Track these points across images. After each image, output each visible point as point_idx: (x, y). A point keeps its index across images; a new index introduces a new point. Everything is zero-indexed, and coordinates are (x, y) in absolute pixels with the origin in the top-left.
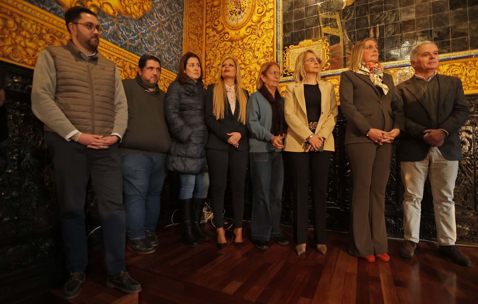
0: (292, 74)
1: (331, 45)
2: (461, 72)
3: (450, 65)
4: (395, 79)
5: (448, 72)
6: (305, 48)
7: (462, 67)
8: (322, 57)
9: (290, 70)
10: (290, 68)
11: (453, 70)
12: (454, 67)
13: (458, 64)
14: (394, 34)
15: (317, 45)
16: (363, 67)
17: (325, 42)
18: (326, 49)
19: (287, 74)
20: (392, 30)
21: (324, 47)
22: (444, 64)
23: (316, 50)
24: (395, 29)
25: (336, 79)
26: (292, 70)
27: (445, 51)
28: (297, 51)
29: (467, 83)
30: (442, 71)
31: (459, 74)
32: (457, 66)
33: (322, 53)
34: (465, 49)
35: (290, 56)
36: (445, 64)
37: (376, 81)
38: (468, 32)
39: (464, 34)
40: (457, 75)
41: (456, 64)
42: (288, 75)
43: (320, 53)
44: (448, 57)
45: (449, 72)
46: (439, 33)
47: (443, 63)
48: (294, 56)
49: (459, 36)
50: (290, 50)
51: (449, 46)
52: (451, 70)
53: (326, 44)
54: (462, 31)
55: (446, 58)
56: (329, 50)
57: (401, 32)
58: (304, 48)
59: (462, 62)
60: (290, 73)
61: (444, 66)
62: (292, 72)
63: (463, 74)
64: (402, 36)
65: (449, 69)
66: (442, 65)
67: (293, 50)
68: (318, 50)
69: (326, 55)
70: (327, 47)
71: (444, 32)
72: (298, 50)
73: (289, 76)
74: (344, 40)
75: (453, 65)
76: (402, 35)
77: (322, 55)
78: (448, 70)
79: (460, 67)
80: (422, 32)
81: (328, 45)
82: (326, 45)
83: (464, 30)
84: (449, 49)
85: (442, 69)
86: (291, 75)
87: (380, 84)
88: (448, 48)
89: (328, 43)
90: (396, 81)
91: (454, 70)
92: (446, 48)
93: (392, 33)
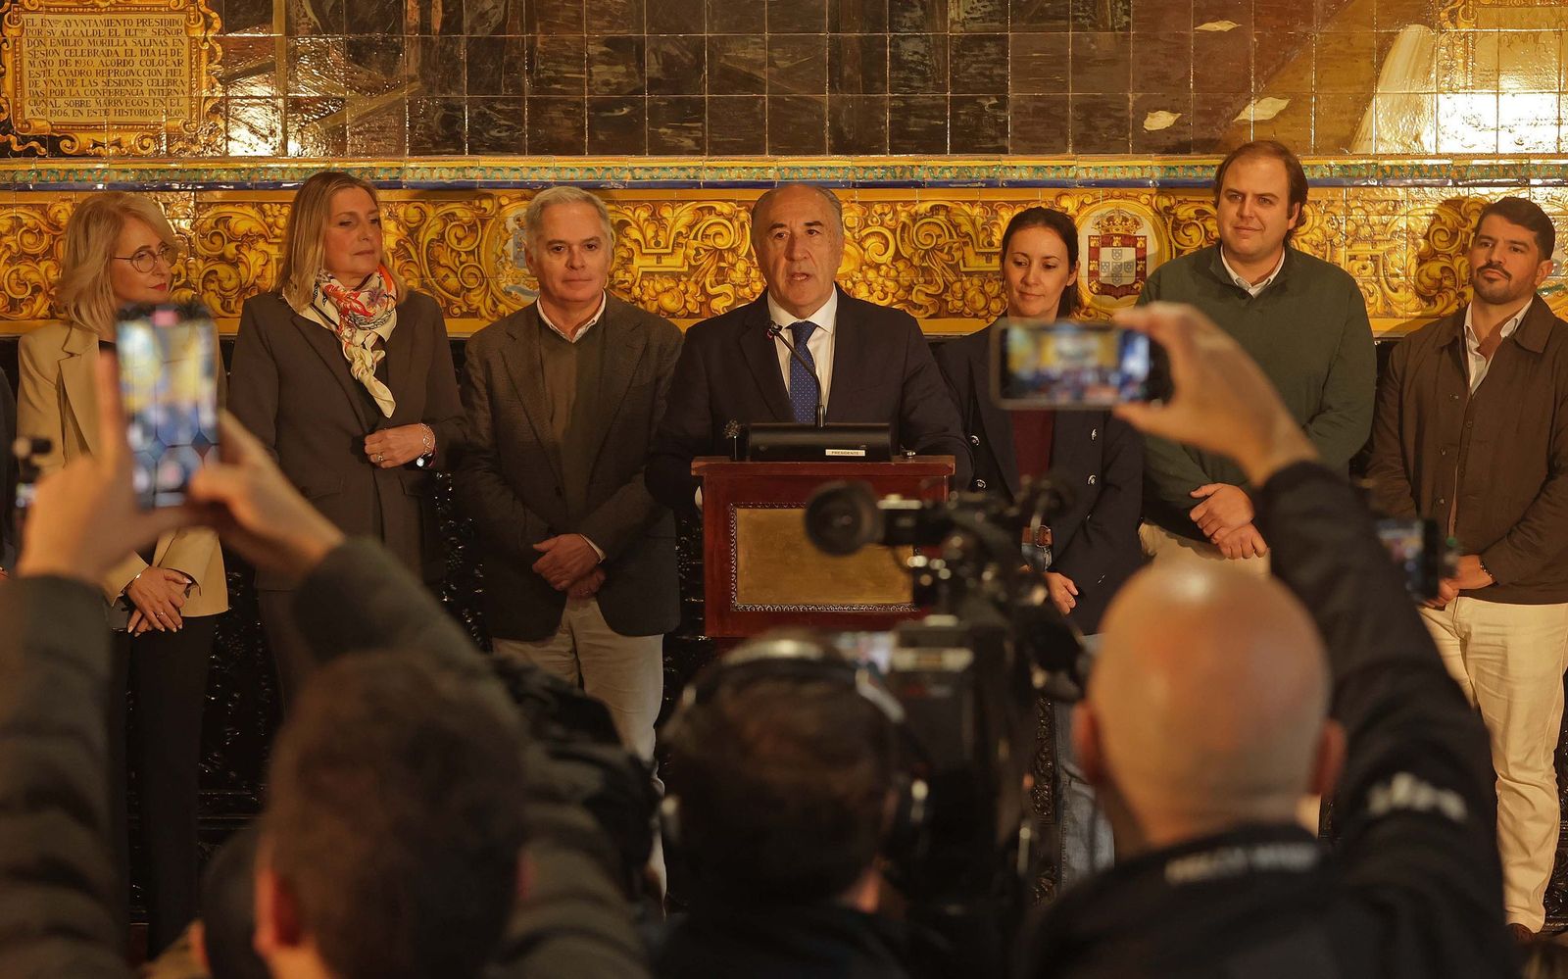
0: (34, 144)
1: (229, 27)
2: (734, 243)
3: (698, 209)
4: (502, 243)
5: (691, 236)
6: (102, 17)
7: (736, 224)
8: (186, 79)
9: (26, 122)
10: (23, 115)
11: (707, 233)
12: (714, 219)
13: (725, 208)
14: (501, 28)
15: (162, 16)
16: (320, 296)
17: (203, 9)
18: (206, 46)
19: (9, 143)
20: (495, 7)
21: (199, 34)
22: (679, 201)
23: (158, 39)
24: (506, 6)
25: (253, 205)
26: (38, 124)
27: (688, 143)
28: (59, 28)
29: (751, 290)
30: (671, 231)
31: (729, 250)
32: (721, 214)
33: (186, 63)
34: (754, 149)
35: (25, 48)
36: (683, 202)
37: (357, 366)
38: (763, 75)
39: (750, 82)
40: (721, 250)
41: (718, 206)
42: (15, 148)
43: (175, 58)
44: (692, 172)
45: (695, 238)
46: (668, 63)
47: (675, 194)
48: (48, 53)
49: (733, 90)
50: (25, 16)
51: (700, 124)
52: (701, 231)
53: (206, 16)
54: (744, 69)
55: (682, 176)
56: (218, 48)
57: (531, 28)
58: (97, 17)
59: (740, 203)
60: (24, 140)
61: (678, 210)
62: (35, 138)
63: (740, 252)
64: (532, 48)
65: (696, 224)
66: (673, 203)
67: (37, 18)
68: (169, 41)
69: (208, 73)
70: (210, 34)
71: (686, 61)
72: (68, 23)
73: (16, 155)
74: (293, 14)
75: (711, 209)
76: (534, 39)
77: (185, 69)
78: (690, 227)
79: (730, 220)
80: (608, 42)
81: (217, 25)
82: (208, 26)
83: (751, 63)
84: (700, 135)
85: (671, 220)
86: (31, 153)
87: (369, 380)
88: (696, 128)
89: (214, 15)
90: (503, 251)
91: (709, 232)
92: (690, 129)
93: (493, 21)
